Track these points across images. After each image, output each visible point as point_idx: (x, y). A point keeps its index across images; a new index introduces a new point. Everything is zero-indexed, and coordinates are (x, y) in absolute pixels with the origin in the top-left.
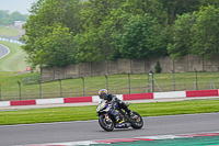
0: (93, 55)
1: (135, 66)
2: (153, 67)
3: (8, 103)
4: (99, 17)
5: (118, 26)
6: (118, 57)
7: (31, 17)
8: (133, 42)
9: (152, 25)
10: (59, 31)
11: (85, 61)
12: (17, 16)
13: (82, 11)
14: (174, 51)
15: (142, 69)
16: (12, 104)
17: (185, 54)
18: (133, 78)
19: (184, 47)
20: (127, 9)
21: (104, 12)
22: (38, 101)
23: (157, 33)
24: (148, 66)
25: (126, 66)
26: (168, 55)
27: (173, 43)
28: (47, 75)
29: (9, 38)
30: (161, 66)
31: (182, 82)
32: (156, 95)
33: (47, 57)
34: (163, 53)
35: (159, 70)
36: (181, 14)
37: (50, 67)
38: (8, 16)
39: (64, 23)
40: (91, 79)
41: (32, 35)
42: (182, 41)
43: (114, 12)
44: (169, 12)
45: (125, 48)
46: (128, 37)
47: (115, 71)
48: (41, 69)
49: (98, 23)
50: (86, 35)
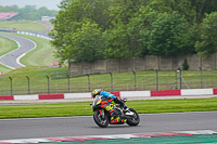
0: (121, 51)
1: (163, 63)
2: (180, 64)
3: (36, 97)
4: (128, 14)
5: (146, 23)
6: (145, 53)
7: (61, 12)
8: (161, 39)
9: (180, 22)
10: (87, 26)
11: (113, 57)
12: (44, 12)
13: (111, 8)
14: (202, 49)
15: (170, 66)
16: (41, 98)
17: (212, 52)
18: (160, 74)
19: (211, 45)
20: (156, 7)
21: (133, 9)
22: (66, 95)
23: (185, 31)
24: (175, 63)
25: (153, 63)
26: (196, 53)
27: (201, 41)
28: (74, 70)
29: (36, 33)
30: (189, 63)
31: (210, 80)
32: (183, 92)
33: (76, 52)
34: (190, 51)
35: (186, 68)
36: (209, 13)
37: (79, 62)
38: (35, 11)
39: (93, 19)
40: (119, 75)
41: (61, 31)
42: (209, 39)
43: (142, 9)
44: (197, 11)
45: (154, 45)
46: (156, 34)
47: (143, 68)
48: (70, 63)
49: (126, 20)
50: (115, 31)
